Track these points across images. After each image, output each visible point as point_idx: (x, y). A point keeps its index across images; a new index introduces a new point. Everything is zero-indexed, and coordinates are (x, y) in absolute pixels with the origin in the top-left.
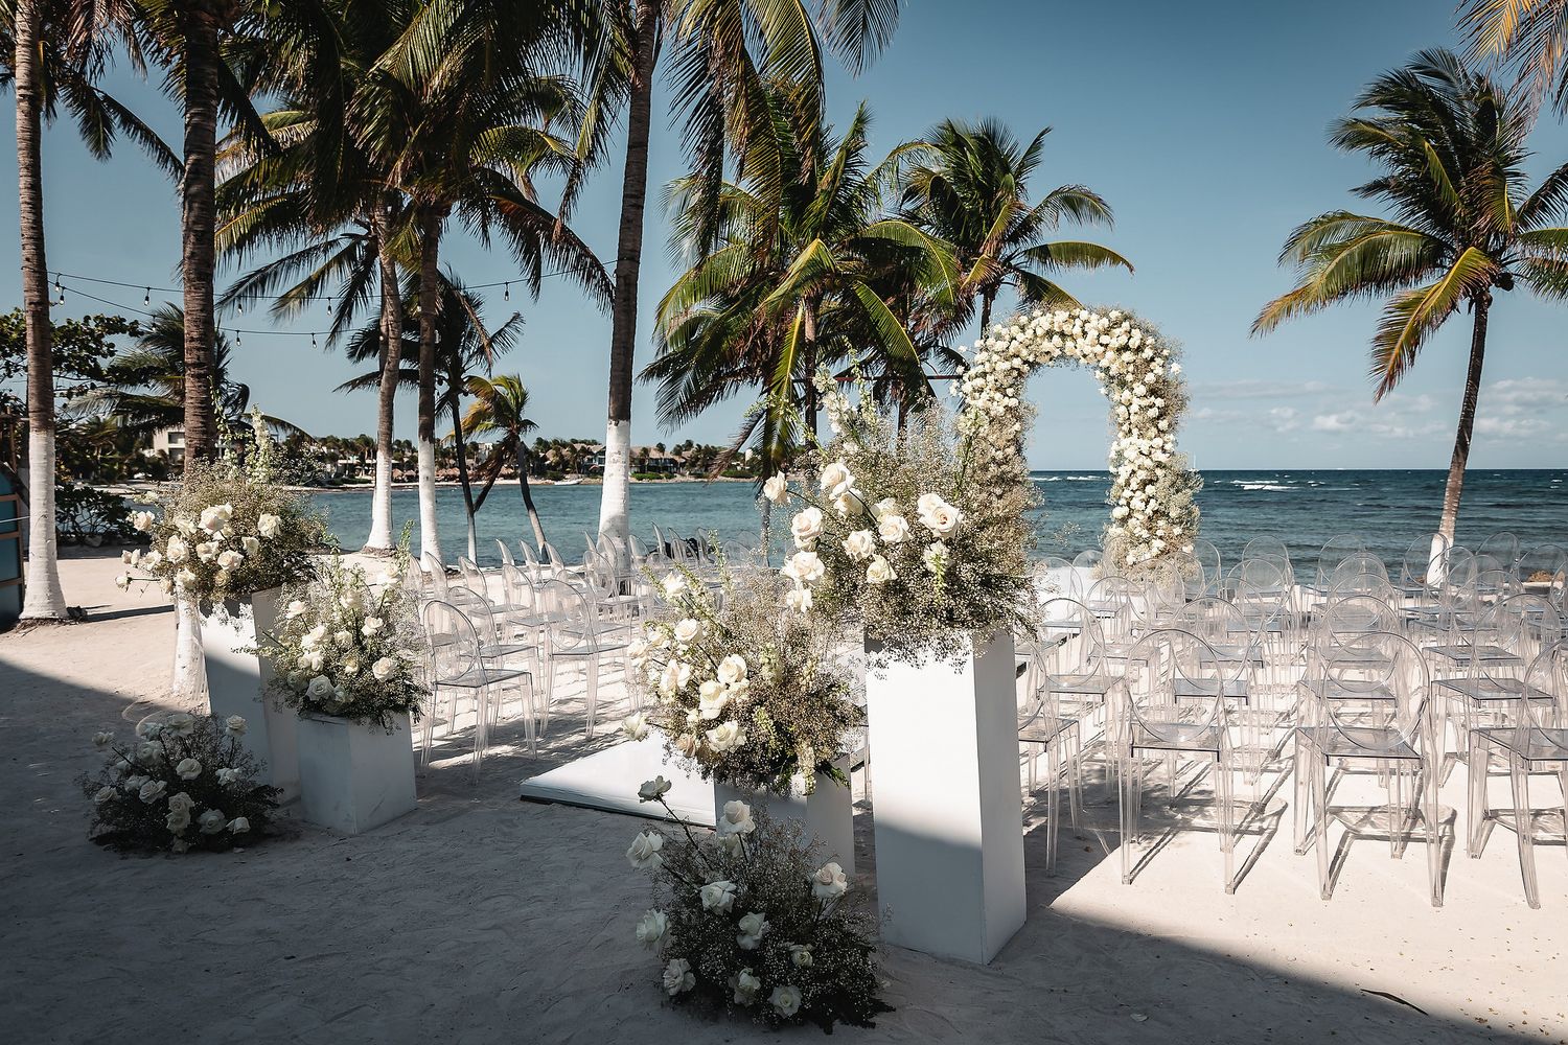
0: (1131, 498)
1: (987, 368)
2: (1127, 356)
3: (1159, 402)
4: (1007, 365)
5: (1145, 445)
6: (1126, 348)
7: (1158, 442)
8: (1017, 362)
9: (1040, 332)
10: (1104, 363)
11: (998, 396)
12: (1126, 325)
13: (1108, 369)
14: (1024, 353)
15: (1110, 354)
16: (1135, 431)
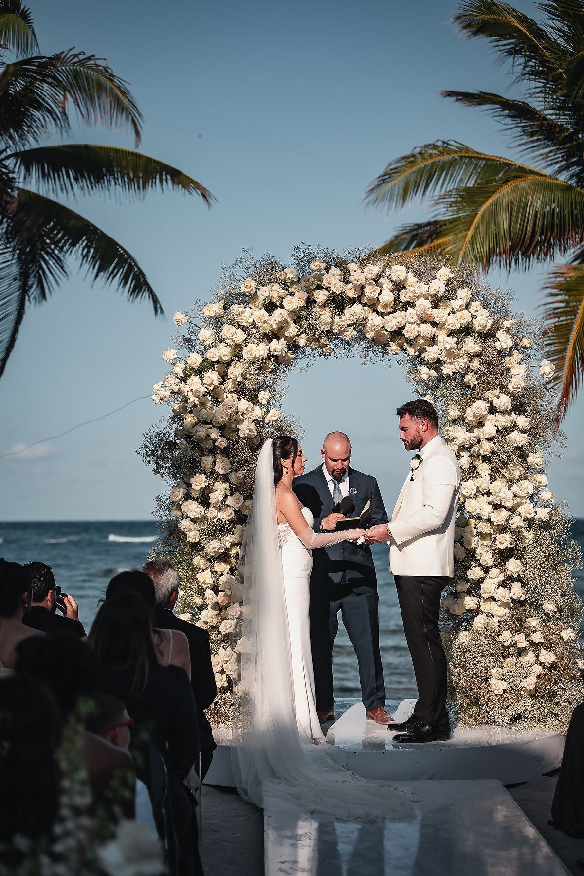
0: (481, 580)
1: (223, 352)
2: (471, 345)
3: (523, 421)
4: (260, 350)
5: (501, 490)
6: (465, 331)
7: (527, 486)
8: (278, 346)
9: (321, 296)
10: (432, 353)
11: (244, 404)
12: (463, 294)
13: (436, 365)
14: (292, 330)
15: (446, 341)
16: (484, 469)
